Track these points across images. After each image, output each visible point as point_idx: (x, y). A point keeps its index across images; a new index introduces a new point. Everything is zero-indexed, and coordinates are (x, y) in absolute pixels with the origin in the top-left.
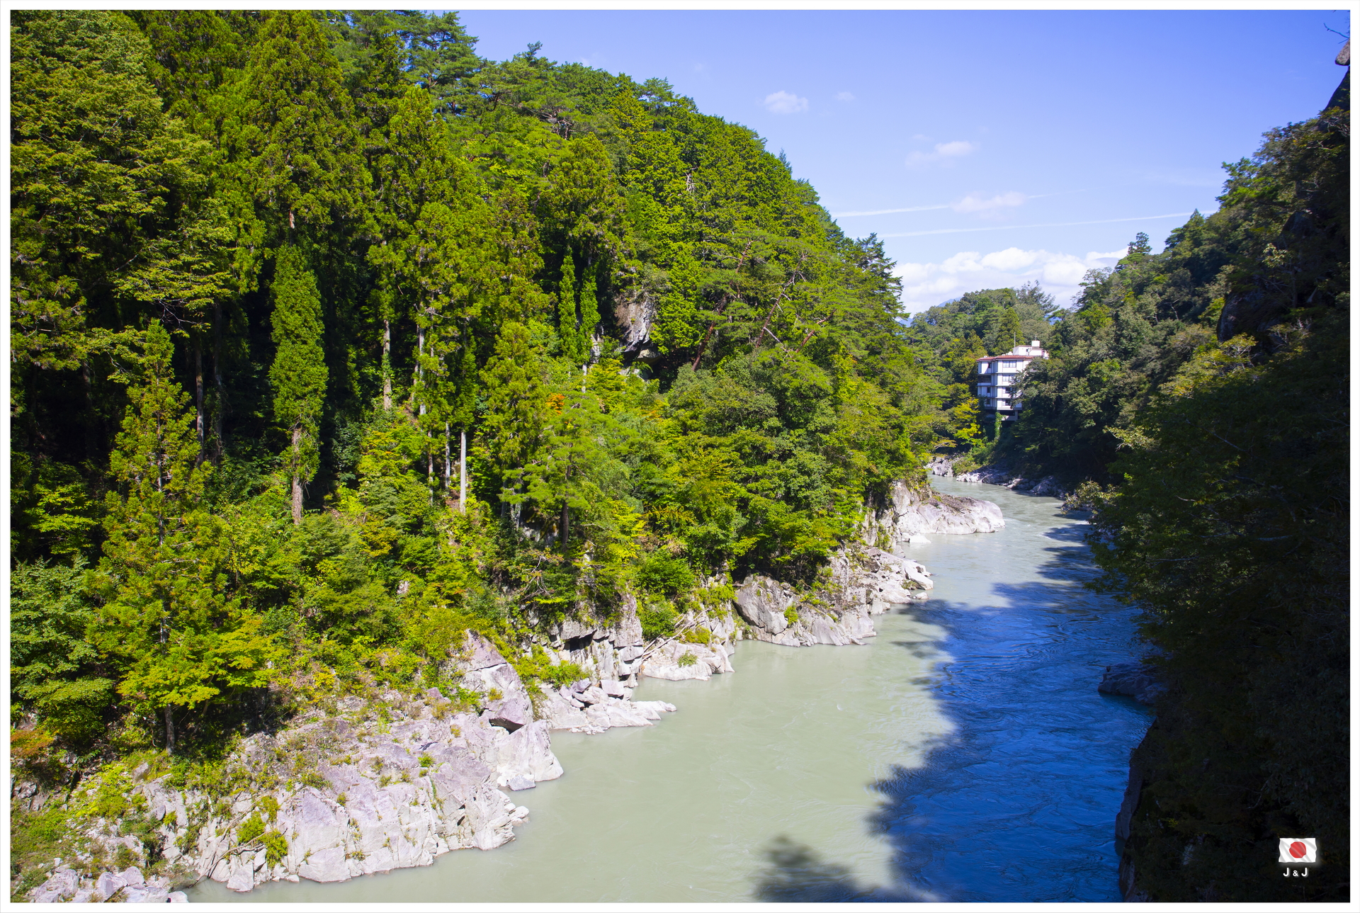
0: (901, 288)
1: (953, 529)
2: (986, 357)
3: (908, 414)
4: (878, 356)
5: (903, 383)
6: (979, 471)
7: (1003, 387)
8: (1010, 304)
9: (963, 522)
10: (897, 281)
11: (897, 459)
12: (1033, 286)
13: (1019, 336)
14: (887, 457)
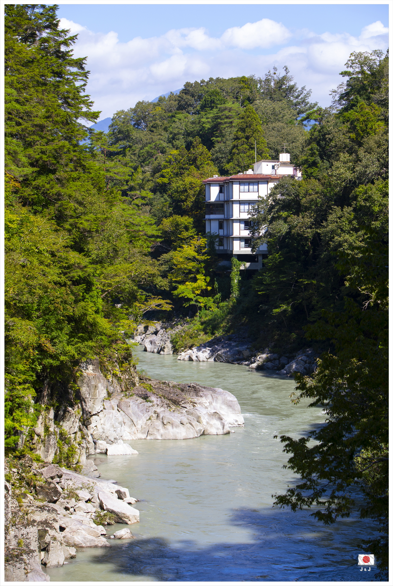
0: (85, 75)
1: (171, 432)
2: (216, 177)
3: (99, 261)
4: (52, 176)
5: (91, 216)
6: (210, 344)
7: (240, 221)
8: (250, 100)
9: (185, 420)
10: (79, 63)
11: (84, 330)
12: (281, 73)
13: (263, 147)
14: (67, 328)
